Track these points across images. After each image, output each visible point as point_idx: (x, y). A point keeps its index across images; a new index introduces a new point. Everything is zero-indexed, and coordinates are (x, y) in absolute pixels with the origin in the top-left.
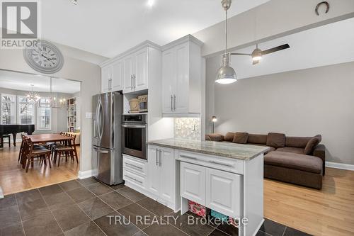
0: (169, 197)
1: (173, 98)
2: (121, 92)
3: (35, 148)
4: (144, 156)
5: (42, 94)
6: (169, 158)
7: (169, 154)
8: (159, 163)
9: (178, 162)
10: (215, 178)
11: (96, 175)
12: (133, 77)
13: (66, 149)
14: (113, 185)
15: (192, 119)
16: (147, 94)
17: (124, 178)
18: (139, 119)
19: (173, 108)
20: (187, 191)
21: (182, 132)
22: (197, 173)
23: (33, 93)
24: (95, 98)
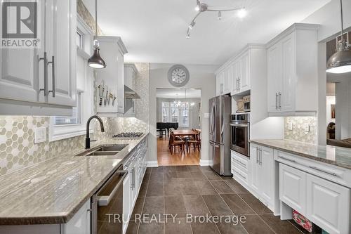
0: (269, 198)
1: (278, 96)
2: (229, 94)
3: (177, 139)
4: (246, 154)
5: (182, 100)
6: (269, 157)
7: (268, 153)
8: (259, 162)
9: (277, 163)
10: (316, 187)
11: (211, 165)
12: (238, 80)
13: (194, 141)
14: (222, 176)
15: (306, 118)
16: (250, 94)
17: (232, 172)
18: (242, 118)
19: (278, 106)
20: (286, 196)
21: (294, 132)
22: (298, 178)
23: (178, 100)
24: (211, 101)
